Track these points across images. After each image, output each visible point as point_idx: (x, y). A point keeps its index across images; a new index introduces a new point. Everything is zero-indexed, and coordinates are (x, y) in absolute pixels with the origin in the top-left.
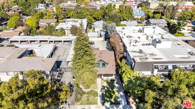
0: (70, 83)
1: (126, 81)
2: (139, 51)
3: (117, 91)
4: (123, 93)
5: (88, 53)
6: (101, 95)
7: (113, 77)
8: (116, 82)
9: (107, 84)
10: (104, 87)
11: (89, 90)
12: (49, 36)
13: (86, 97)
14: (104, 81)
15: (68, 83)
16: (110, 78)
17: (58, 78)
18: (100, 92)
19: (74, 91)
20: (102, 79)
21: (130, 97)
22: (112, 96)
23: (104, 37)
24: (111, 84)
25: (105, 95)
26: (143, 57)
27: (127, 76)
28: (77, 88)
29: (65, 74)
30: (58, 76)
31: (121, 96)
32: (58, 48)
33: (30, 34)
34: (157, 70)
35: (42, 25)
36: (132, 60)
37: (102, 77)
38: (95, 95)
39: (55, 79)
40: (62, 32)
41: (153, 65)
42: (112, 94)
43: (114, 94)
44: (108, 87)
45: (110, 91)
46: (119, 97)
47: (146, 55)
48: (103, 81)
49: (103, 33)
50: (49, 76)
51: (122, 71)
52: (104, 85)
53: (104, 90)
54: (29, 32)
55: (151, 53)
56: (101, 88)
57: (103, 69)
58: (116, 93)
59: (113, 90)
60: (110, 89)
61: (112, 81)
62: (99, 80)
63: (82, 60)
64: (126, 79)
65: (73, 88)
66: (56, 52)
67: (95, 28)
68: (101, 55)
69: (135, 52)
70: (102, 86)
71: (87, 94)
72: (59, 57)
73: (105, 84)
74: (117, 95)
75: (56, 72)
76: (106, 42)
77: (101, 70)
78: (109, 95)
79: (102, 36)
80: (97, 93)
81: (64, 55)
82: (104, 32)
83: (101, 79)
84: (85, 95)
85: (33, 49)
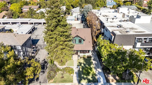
0: (45, 59)
1: (106, 55)
2: (117, 26)
3: (94, 67)
4: (101, 70)
5: (62, 23)
6: (77, 72)
7: (90, 54)
8: (92, 58)
9: (84, 61)
10: (80, 64)
11: (64, 67)
12: (30, 19)
13: (61, 74)
14: (81, 58)
15: (43, 59)
16: (87, 55)
17: (33, 55)
18: (76, 68)
19: (48, 68)
20: (79, 56)
21: (109, 74)
22: (90, 73)
23: (81, 20)
24: (88, 60)
25: (81, 72)
26: (123, 31)
27: (107, 50)
28: (50, 64)
29: (41, 51)
30: (33, 53)
31: (99, 73)
32: (37, 29)
33: (13, 17)
34: (140, 43)
35: (25, 10)
36: (111, 34)
37: (79, 53)
38: (71, 72)
39: (30, 56)
40: (42, 15)
41: (135, 38)
42: (90, 71)
43: (91, 71)
44: (85, 63)
45: (87, 68)
46: (97, 74)
47: (125, 29)
48: (79, 58)
49: (80, 17)
50: (21, 51)
51: (101, 46)
52: (80, 62)
53: (80, 67)
54: (12, 15)
55: (130, 27)
56: (77, 65)
57: (80, 45)
58: (94, 70)
59: (90, 67)
60: (87, 66)
61: (89, 57)
62: (75, 57)
63: (56, 32)
64: (106, 53)
65: (47, 64)
66: (35, 32)
67: (73, 13)
68: (78, 32)
69: (113, 26)
70: (78, 63)
71: (61, 70)
72: (37, 36)
73: (82, 61)
74: (95, 72)
75: (31, 49)
76: (82, 24)
77: (78, 47)
78: (86, 72)
79: (79, 20)
80: (72, 70)
81: (42, 35)
82: (81, 15)
83: (77, 56)
84: (60, 72)
85: (12, 29)
